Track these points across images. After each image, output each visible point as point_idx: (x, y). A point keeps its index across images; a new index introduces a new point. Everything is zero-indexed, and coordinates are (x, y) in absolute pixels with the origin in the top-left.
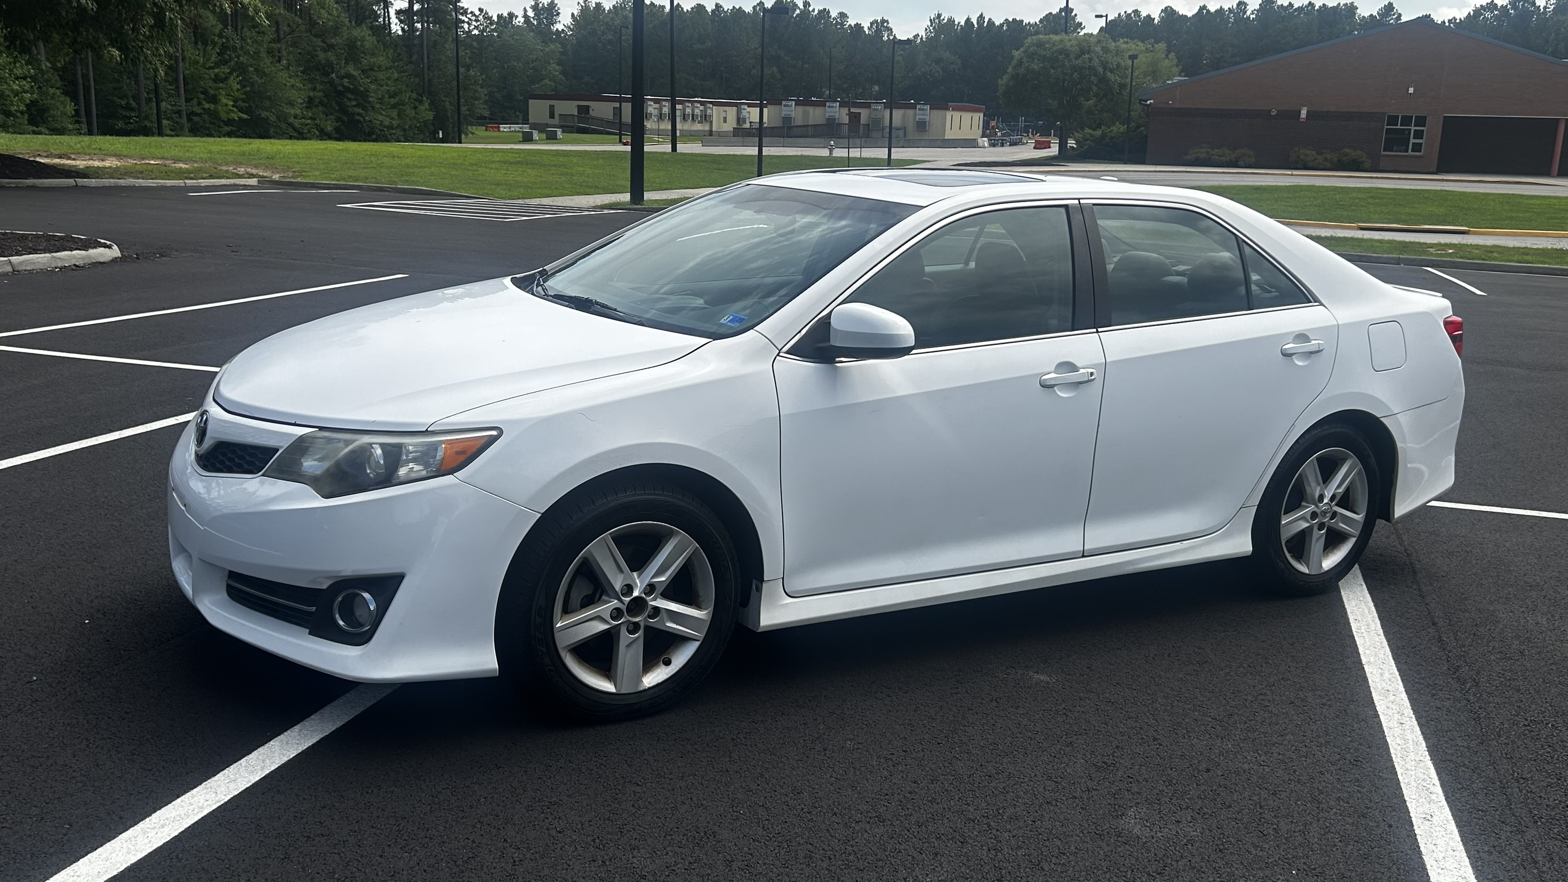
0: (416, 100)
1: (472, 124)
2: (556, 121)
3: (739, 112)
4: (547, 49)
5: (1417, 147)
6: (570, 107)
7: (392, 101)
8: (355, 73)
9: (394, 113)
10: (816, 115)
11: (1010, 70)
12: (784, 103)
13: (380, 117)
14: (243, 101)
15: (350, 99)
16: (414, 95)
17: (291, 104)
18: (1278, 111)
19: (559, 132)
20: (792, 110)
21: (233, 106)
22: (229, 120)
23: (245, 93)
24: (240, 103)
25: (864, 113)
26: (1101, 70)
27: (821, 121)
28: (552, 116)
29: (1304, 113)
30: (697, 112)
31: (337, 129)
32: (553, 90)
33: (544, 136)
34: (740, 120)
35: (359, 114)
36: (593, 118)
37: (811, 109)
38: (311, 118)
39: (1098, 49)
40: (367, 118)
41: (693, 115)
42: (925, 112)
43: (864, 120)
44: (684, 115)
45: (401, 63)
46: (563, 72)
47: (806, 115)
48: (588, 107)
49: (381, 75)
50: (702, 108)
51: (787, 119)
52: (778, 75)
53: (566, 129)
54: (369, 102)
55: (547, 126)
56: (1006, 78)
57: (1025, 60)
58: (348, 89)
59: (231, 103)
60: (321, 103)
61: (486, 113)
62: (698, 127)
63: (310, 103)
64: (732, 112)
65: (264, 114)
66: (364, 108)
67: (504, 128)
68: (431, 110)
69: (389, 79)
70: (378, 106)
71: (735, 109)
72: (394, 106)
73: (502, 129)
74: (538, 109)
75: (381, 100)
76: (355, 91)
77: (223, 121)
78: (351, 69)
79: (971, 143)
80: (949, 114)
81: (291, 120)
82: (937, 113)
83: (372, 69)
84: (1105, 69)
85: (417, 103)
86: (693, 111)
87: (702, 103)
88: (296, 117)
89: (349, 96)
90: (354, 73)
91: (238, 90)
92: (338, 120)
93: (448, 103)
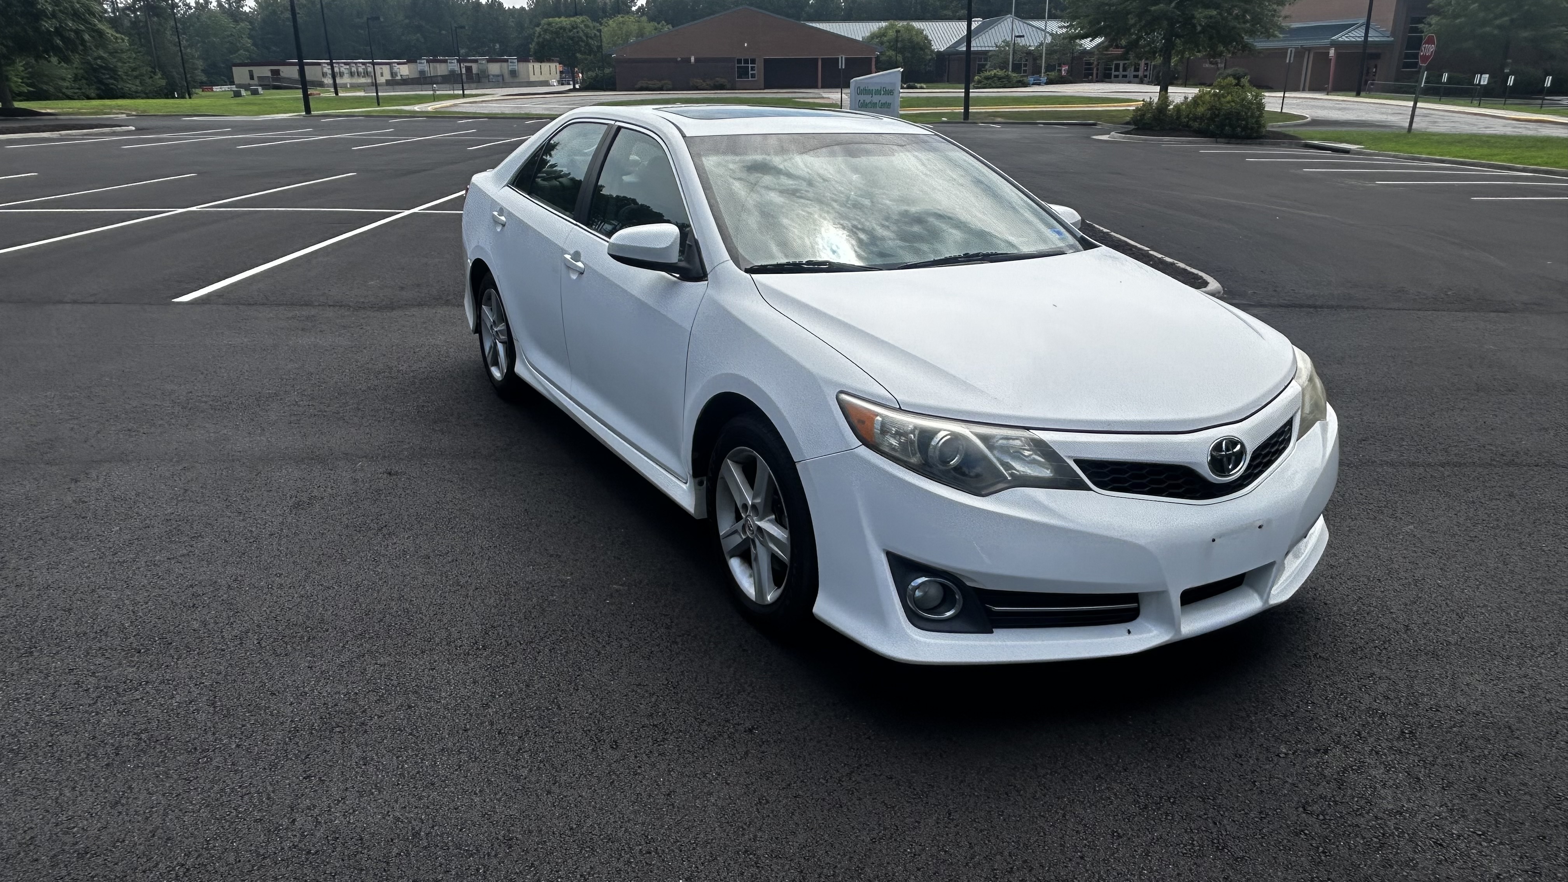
0: (151, 72)
1: (195, 88)
2: (256, 81)
3: (391, 69)
4: (238, 27)
5: (753, 76)
6: (265, 71)
7: (135, 73)
8: (105, 55)
9: (138, 82)
10: (441, 69)
11: (535, 39)
12: (418, 61)
13: (128, 85)
14: (28, 78)
15: (104, 74)
16: (149, 69)
17: (64, 79)
18: (682, 58)
19: (260, 89)
20: (423, 65)
21: (21, 83)
22: (20, 92)
23: (29, 73)
24: (25, 80)
25: (475, 67)
26: (585, 38)
27: (446, 73)
28: (252, 78)
29: (693, 59)
30: (360, 70)
31: (97, 95)
32: (248, 58)
33: (249, 93)
34: (393, 74)
35: (112, 84)
36: (284, 78)
37: (438, 65)
38: (78, 89)
39: (582, 26)
40: (119, 86)
41: (358, 73)
42: (514, 64)
43: (475, 71)
44: (351, 73)
45: (136, 47)
46: (254, 44)
47: (435, 68)
48: (278, 71)
49: (124, 56)
50: (364, 67)
51: (422, 72)
52: (422, 40)
53: (265, 87)
54: (119, 75)
55: (250, 85)
56: (534, 44)
57: (542, 33)
58: (101, 67)
59: (20, 81)
60: (83, 77)
61: (204, 79)
62: (362, 80)
63: (76, 79)
64: (386, 69)
65: (45, 87)
66: (115, 79)
67: (216, 89)
68: (162, 78)
69: (130, 58)
70: (125, 77)
71: (388, 66)
72: (136, 77)
73: (214, 90)
74: (240, 74)
75: (126, 73)
76: (106, 68)
77: (15, 93)
78: (101, 53)
79: (546, 83)
80: (530, 65)
81: (64, 90)
82: (522, 65)
83: (117, 52)
84: (587, 37)
85: (153, 75)
86: (357, 69)
87: (363, 64)
88: (67, 88)
89: (104, 71)
90: (103, 55)
91: (22, 71)
92: (98, 89)
93: (175, 73)
